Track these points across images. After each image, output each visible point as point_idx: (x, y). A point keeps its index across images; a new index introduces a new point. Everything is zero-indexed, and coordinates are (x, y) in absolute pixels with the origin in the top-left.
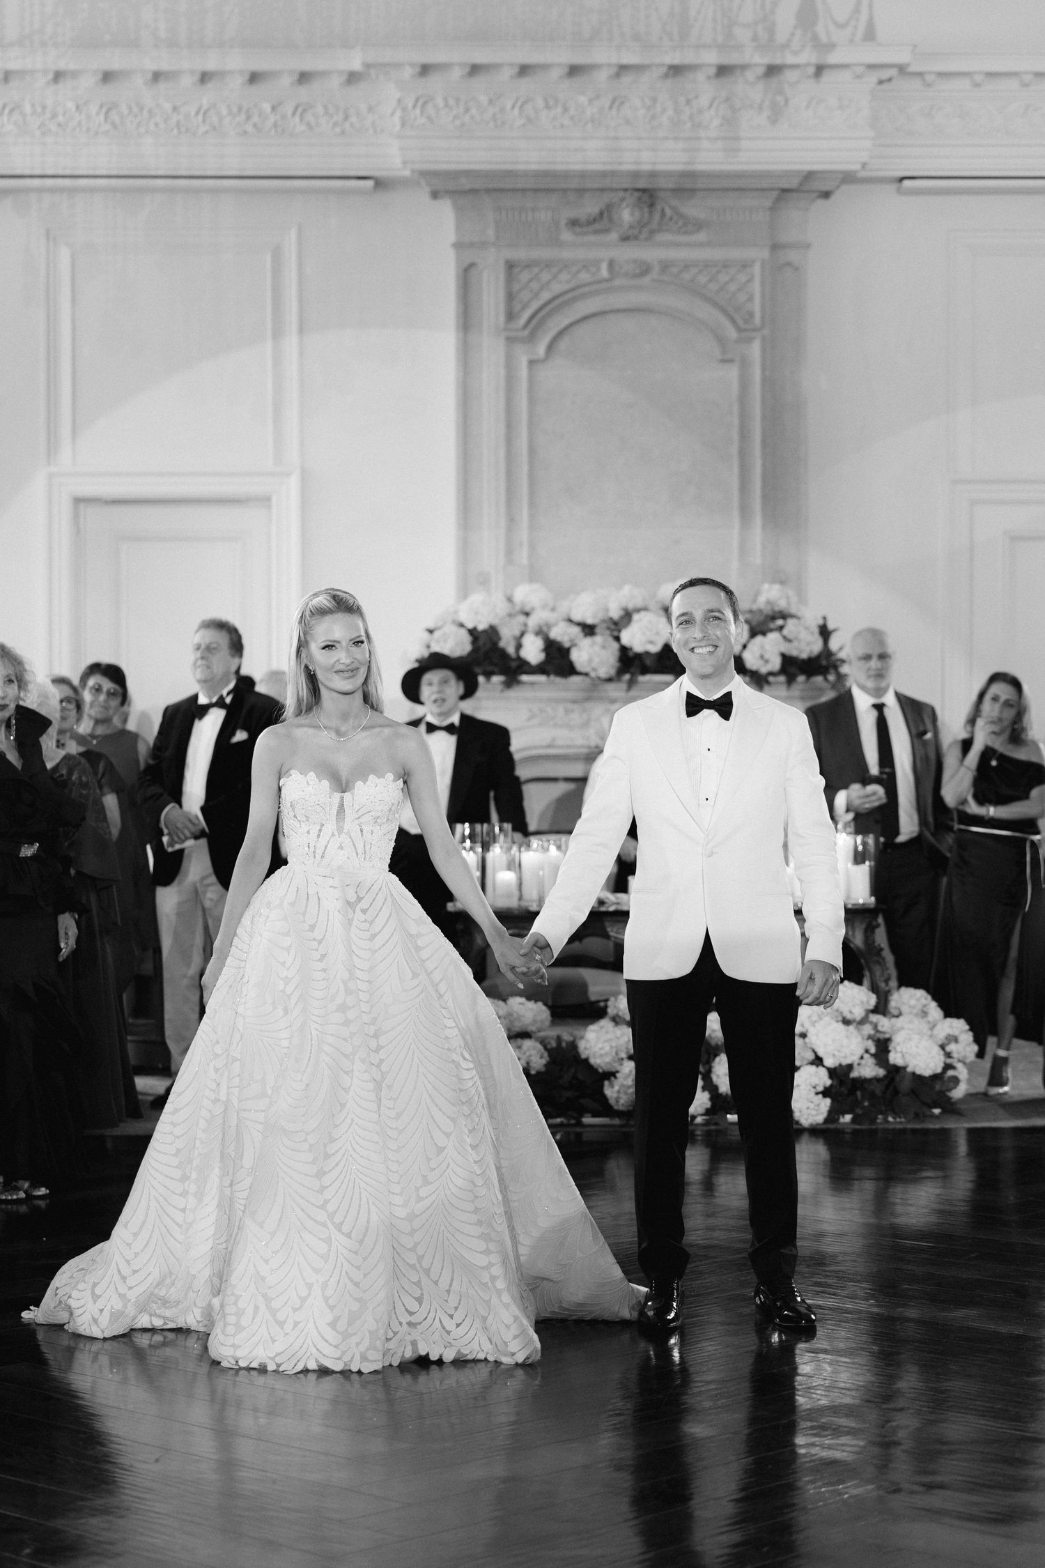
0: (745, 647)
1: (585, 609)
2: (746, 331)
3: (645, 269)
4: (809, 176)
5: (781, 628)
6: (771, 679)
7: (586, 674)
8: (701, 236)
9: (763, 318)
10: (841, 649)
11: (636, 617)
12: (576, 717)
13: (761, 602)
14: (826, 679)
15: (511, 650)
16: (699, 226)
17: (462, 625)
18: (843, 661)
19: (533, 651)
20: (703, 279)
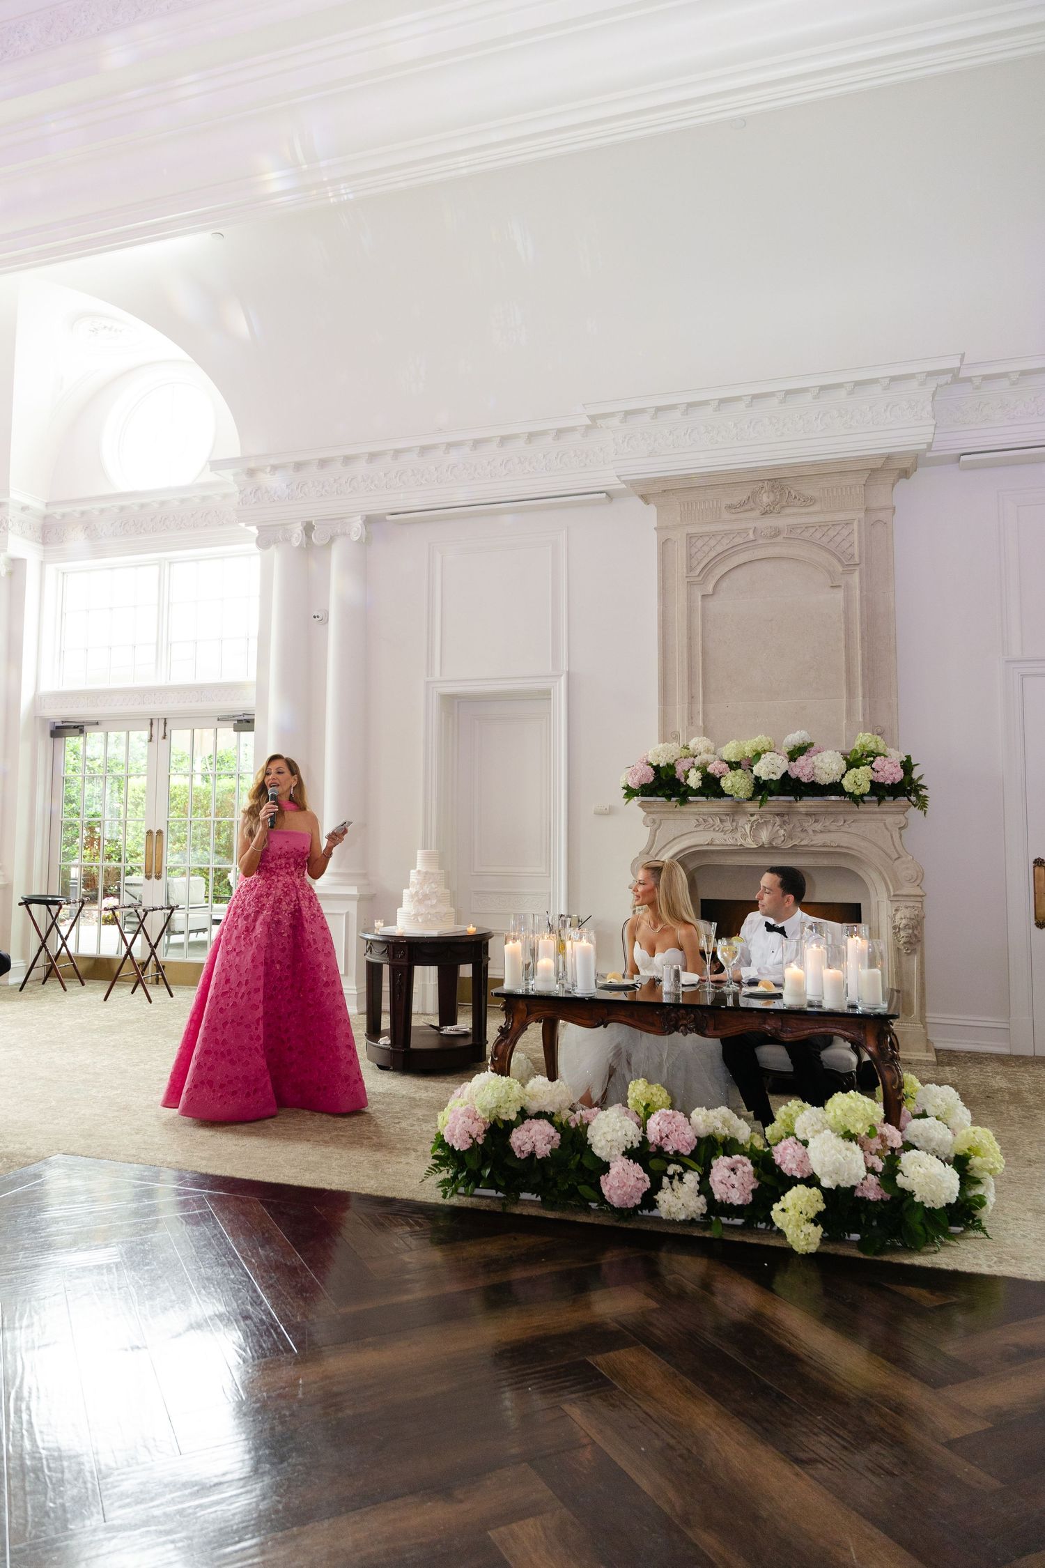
0: (843, 776)
1: (730, 751)
2: (849, 567)
3: (777, 533)
4: (889, 458)
5: (872, 762)
6: (866, 798)
7: (731, 796)
8: (816, 508)
9: (860, 557)
10: (920, 778)
11: (763, 756)
12: (728, 825)
13: (857, 745)
14: (909, 800)
15: (683, 780)
16: (812, 501)
17: (650, 764)
18: (924, 787)
19: (694, 780)
20: (818, 535)
